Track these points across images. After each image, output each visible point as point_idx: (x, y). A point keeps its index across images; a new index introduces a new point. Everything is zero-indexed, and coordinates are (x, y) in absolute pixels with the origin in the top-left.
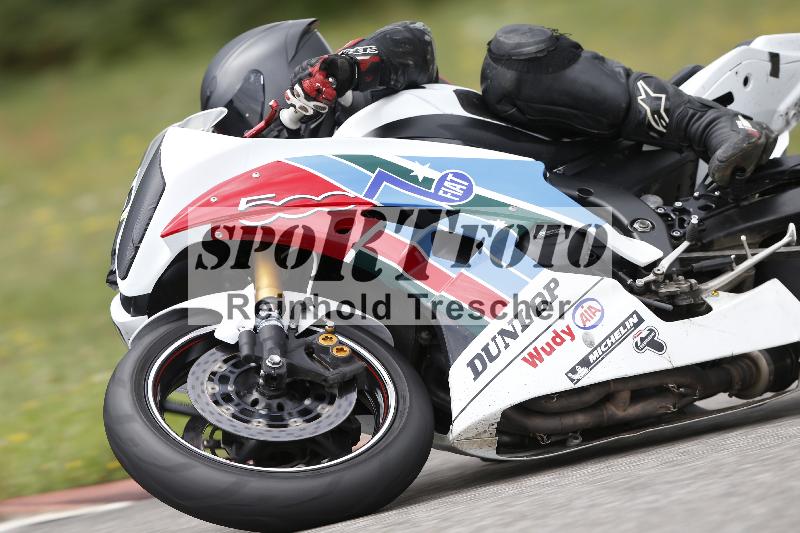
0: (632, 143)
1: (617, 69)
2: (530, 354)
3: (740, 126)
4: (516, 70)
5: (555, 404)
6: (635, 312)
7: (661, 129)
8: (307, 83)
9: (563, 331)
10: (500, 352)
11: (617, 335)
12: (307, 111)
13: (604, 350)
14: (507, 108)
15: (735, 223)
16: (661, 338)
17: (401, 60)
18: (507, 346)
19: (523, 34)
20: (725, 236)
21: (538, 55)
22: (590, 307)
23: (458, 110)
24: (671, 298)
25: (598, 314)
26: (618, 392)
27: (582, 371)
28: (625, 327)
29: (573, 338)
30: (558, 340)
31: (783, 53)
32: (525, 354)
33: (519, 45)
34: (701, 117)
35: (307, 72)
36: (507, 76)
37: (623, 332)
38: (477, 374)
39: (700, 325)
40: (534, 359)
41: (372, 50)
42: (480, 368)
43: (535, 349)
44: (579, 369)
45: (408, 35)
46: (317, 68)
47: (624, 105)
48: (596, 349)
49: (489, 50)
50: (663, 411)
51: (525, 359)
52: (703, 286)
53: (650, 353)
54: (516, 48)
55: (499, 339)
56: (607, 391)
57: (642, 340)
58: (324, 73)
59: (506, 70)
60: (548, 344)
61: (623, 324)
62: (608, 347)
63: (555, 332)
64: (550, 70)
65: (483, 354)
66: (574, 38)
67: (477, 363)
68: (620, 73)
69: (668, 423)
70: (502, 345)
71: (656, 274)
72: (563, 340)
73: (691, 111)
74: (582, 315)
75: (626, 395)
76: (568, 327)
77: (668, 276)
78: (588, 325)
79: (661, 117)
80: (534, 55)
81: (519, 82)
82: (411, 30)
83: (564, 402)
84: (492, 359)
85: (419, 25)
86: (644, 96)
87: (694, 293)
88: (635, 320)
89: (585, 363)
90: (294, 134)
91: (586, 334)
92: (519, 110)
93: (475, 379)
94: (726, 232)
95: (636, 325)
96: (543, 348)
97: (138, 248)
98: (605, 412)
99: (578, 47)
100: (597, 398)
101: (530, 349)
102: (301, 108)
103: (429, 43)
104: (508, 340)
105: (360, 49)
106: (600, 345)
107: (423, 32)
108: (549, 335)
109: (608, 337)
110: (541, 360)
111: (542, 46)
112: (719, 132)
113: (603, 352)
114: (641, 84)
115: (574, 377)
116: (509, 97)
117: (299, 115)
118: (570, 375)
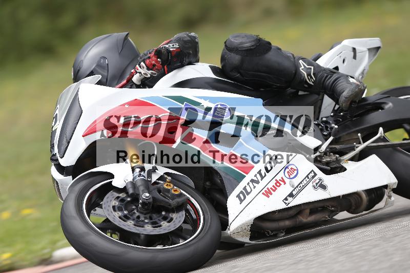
0: (295, 90)
1: (289, 55)
2: (265, 191)
3: (351, 81)
4: (241, 55)
5: (277, 216)
6: (312, 171)
7: (311, 83)
8: (148, 61)
9: (280, 180)
10: (251, 190)
11: (305, 182)
12: (147, 75)
13: (299, 189)
14: (235, 74)
15: (350, 128)
16: (325, 183)
17: (187, 51)
18: (255, 187)
19: (243, 37)
20: (347, 135)
21: (252, 48)
22: (291, 168)
23: (211, 75)
24: (328, 164)
25: (296, 172)
26: (304, 210)
27: (290, 199)
28: (308, 178)
29: (285, 183)
30: (278, 184)
31: (357, 48)
32: (263, 191)
33: (242, 43)
34: (331, 77)
35: (148, 56)
36: (236, 58)
37: (308, 180)
38: (241, 201)
39: (342, 177)
40: (268, 193)
41: (177, 46)
42: (243, 198)
43: (268, 189)
44: (289, 198)
45: (189, 39)
46: (153, 53)
47: (294, 72)
48: (295, 188)
49: (226, 46)
50: (324, 219)
51: (263, 193)
52: (342, 158)
53: (320, 190)
54: (239, 45)
55: (251, 184)
56: (300, 209)
57: (317, 184)
58: (156, 56)
59: (235, 55)
60: (273, 186)
61: (307, 176)
62: (301, 187)
63: (276, 180)
64: (258, 55)
65: (244, 191)
66: (267, 40)
67: (241, 195)
68: (290, 57)
69: (325, 225)
70: (252, 187)
71: (320, 152)
72: (280, 184)
73: (326, 75)
74: (288, 172)
75: (308, 211)
76: (282, 178)
77: (325, 153)
78: (291, 177)
79: (311, 77)
80: (249, 48)
81: (242, 61)
82: (190, 37)
83: (281, 215)
84: (248, 193)
85: (193, 34)
86: (303, 67)
87: (338, 161)
88: (313, 174)
89: (291, 195)
90: (138, 87)
91: (290, 181)
92: (241, 74)
93: (241, 203)
94: (346, 133)
95: (313, 177)
96: (271, 188)
97: (69, 142)
98: (297, 220)
99: (270, 44)
100: (296, 213)
101: (265, 189)
102: (144, 74)
103: (197, 43)
104: (255, 184)
105: (171, 45)
106: (297, 187)
107: (195, 38)
108: (274, 182)
109: (301, 183)
110: (271, 194)
111: (253, 43)
112: (340, 84)
113: (299, 190)
114: (301, 61)
115: (287, 202)
116: (237, 68)
117: (142, 77)
118: (285, 201)
